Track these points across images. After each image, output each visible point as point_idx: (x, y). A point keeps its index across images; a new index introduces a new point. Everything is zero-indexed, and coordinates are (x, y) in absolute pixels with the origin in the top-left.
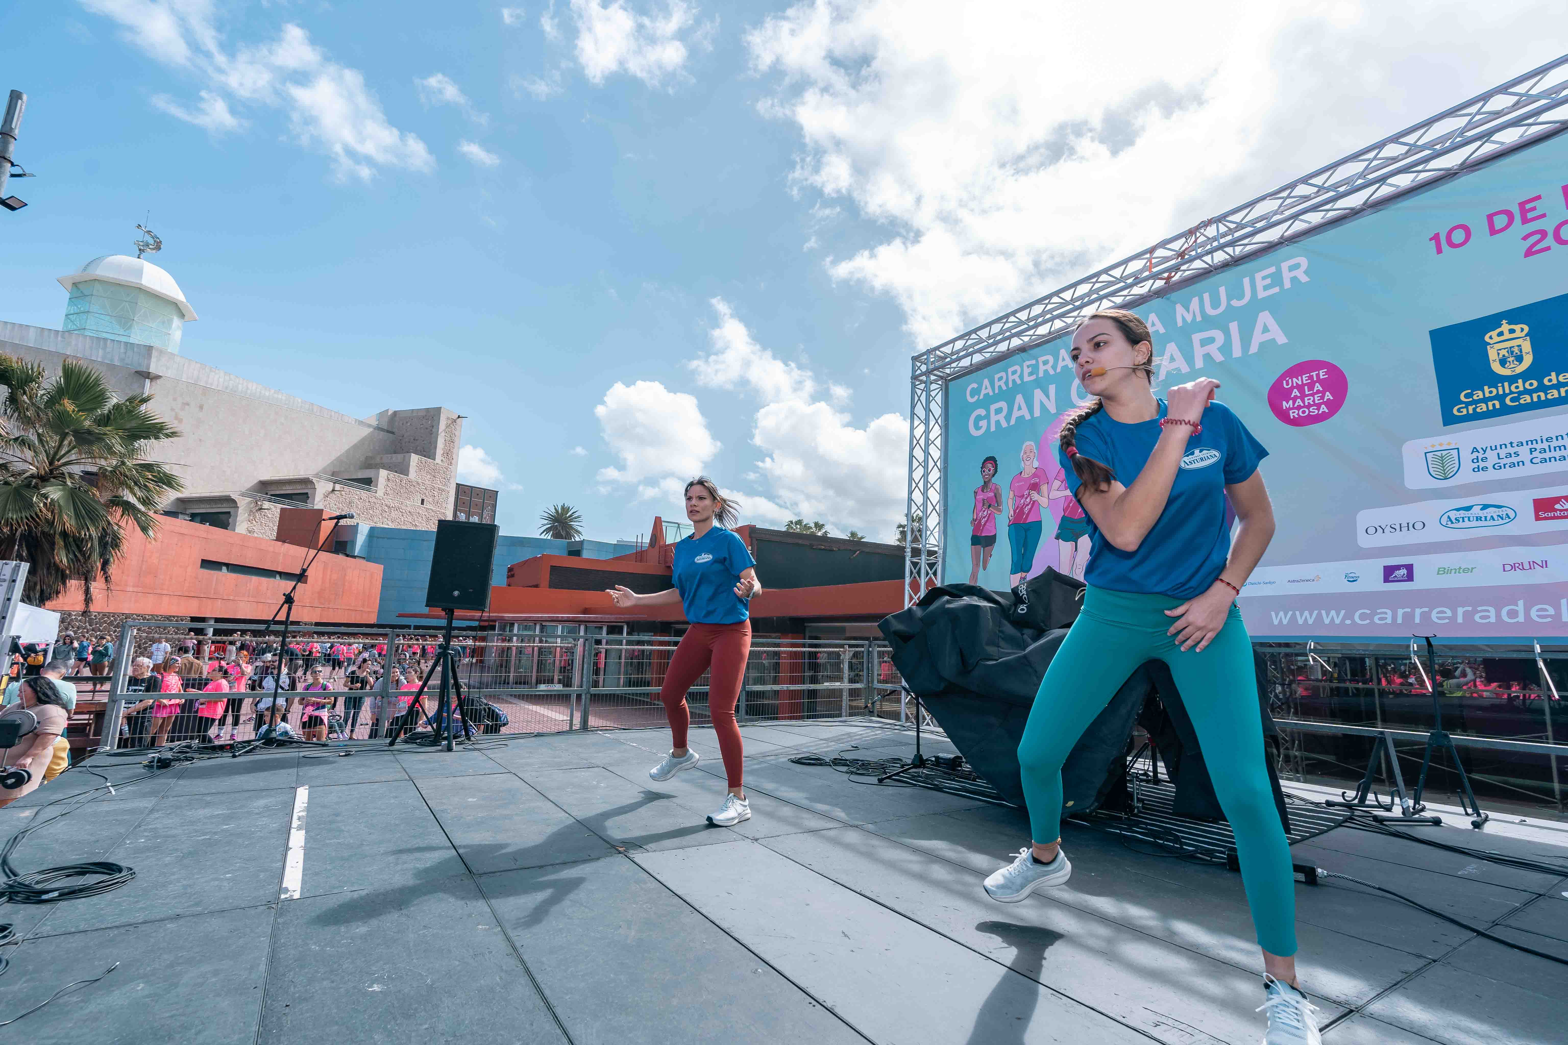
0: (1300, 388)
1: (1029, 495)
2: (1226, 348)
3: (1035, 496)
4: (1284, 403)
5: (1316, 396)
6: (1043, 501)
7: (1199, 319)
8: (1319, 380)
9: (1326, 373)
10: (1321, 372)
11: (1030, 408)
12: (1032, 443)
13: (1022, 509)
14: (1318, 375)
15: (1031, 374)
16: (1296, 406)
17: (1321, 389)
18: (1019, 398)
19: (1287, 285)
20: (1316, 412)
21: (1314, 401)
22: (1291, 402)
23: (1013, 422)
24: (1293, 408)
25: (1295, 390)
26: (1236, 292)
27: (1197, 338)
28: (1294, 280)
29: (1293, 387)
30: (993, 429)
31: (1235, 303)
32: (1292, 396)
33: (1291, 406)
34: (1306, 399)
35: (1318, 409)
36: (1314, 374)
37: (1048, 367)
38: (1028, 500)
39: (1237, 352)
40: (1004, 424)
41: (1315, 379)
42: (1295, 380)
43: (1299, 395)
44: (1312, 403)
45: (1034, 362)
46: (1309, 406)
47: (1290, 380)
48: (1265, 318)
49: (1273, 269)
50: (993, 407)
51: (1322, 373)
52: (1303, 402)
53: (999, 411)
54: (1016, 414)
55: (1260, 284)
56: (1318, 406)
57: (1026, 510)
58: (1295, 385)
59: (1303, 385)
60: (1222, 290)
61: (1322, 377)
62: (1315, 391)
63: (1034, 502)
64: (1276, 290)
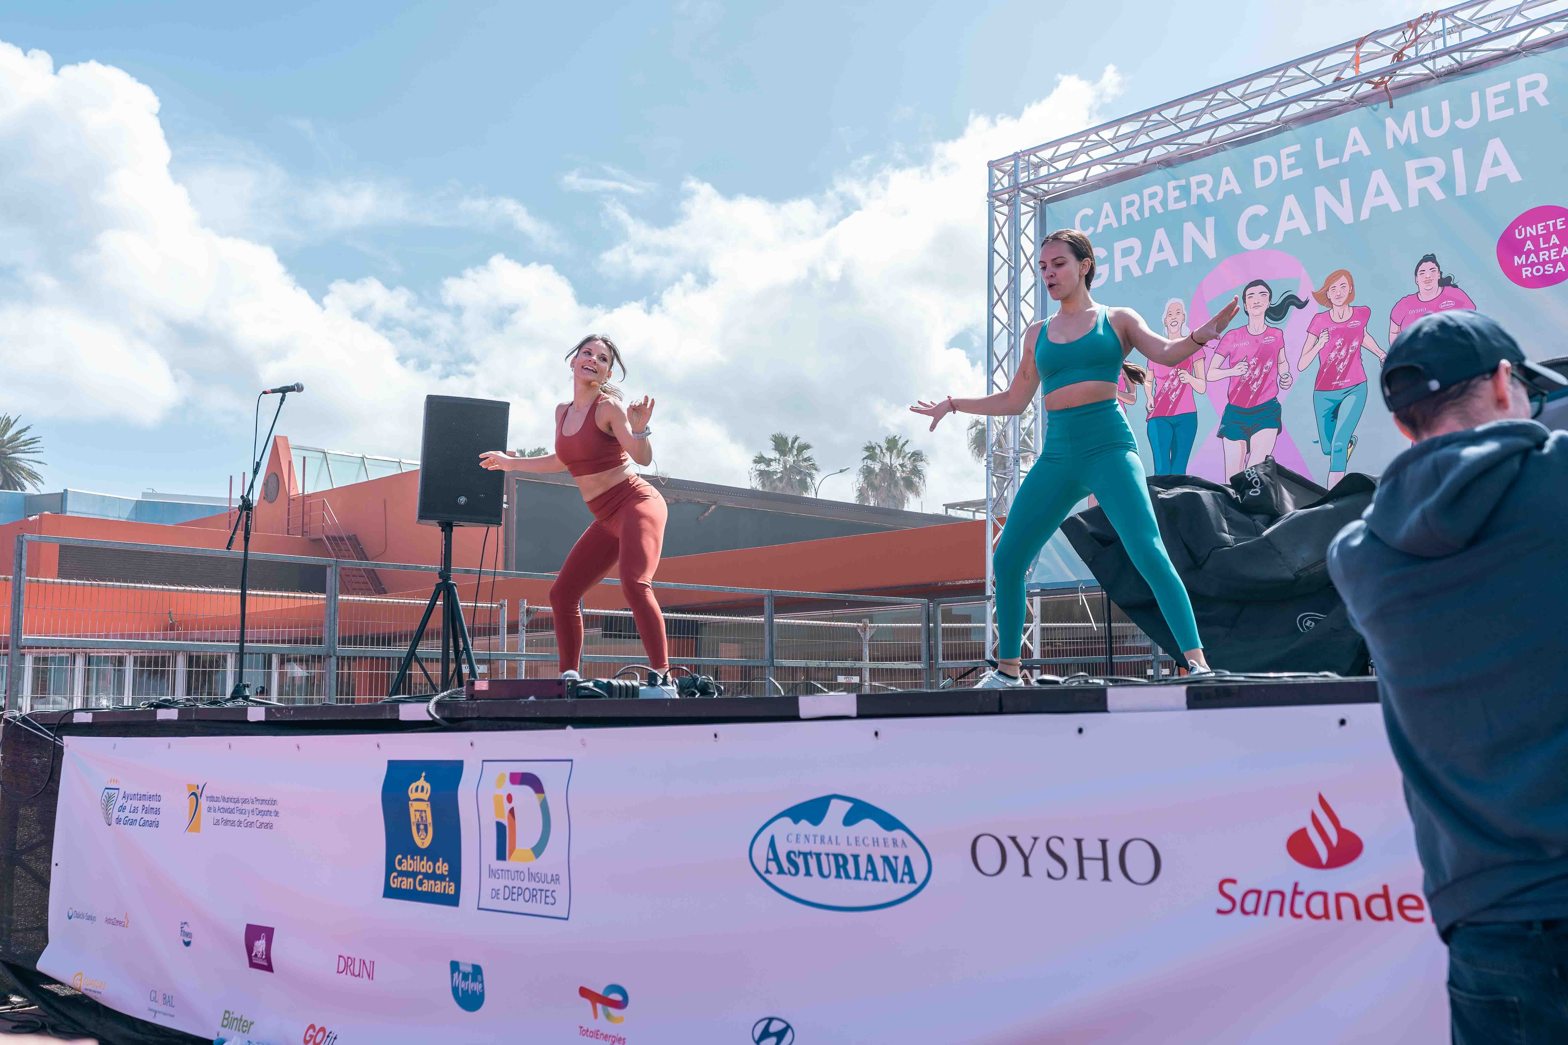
0: (1535, 239)
1: (1177, 375)
2: (1447, 183)
3: (1186, 377)
4: (1516, 258)
5: (1552, 251)
6: (1198, 384)
7: (1415, 140)
8: (1556, 231)
9: (1564, 223)
10: (1558, 220)
11: (1178, 252)
12: (1180, 301)
13: (1166, 397)
14: (1555, 225)
15: (1177, 200)
16: (1529, 262)
17: (1558, 243)
18: (1161, 235)
19: (1523, 107)
20: (1552, 270)
21: (1549, 257)
22: (1524, 257)
23: (1150, 269)
24: (1526, 265)
25: (1529, 242)
26: (1462, 110)
27: (1411, 166)
28: (1531, 101)
29: (1526, 239)
30: (1118, 277)
31: (1461, 124)
32: (1525, 250)
33: (1524, 263)
34: (1541, 253)
35: (1554, 267)
36: (1551, 223)
37: (1205, 191)
38: (1176, 383)
39: (1461, 189)
40: (1137, 272)
41: (1552, 229)
42: (1528, 228)
43: (1533, 248)
44: (1547, 259)
45: (1183, 182)
46: (1544, 263)
47: (1523, 229)
48: (1495, 146)
49: (1506, 86)
50: (1119, 246)
51: (1559, 222)
52: (1538, 258)
53: (1128, 252)
54: (1155, 257)
55: (1492, 102)
56: (1555, 263)
57: (1173, 398)
58: (1528, 235)
59: (1538, 236)
60: (1445, 106)
61: (1559, 228)
62: (1551, 244)
63: (1185, 385)
64: (1510, 112)
